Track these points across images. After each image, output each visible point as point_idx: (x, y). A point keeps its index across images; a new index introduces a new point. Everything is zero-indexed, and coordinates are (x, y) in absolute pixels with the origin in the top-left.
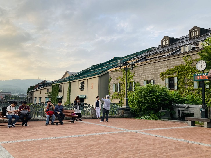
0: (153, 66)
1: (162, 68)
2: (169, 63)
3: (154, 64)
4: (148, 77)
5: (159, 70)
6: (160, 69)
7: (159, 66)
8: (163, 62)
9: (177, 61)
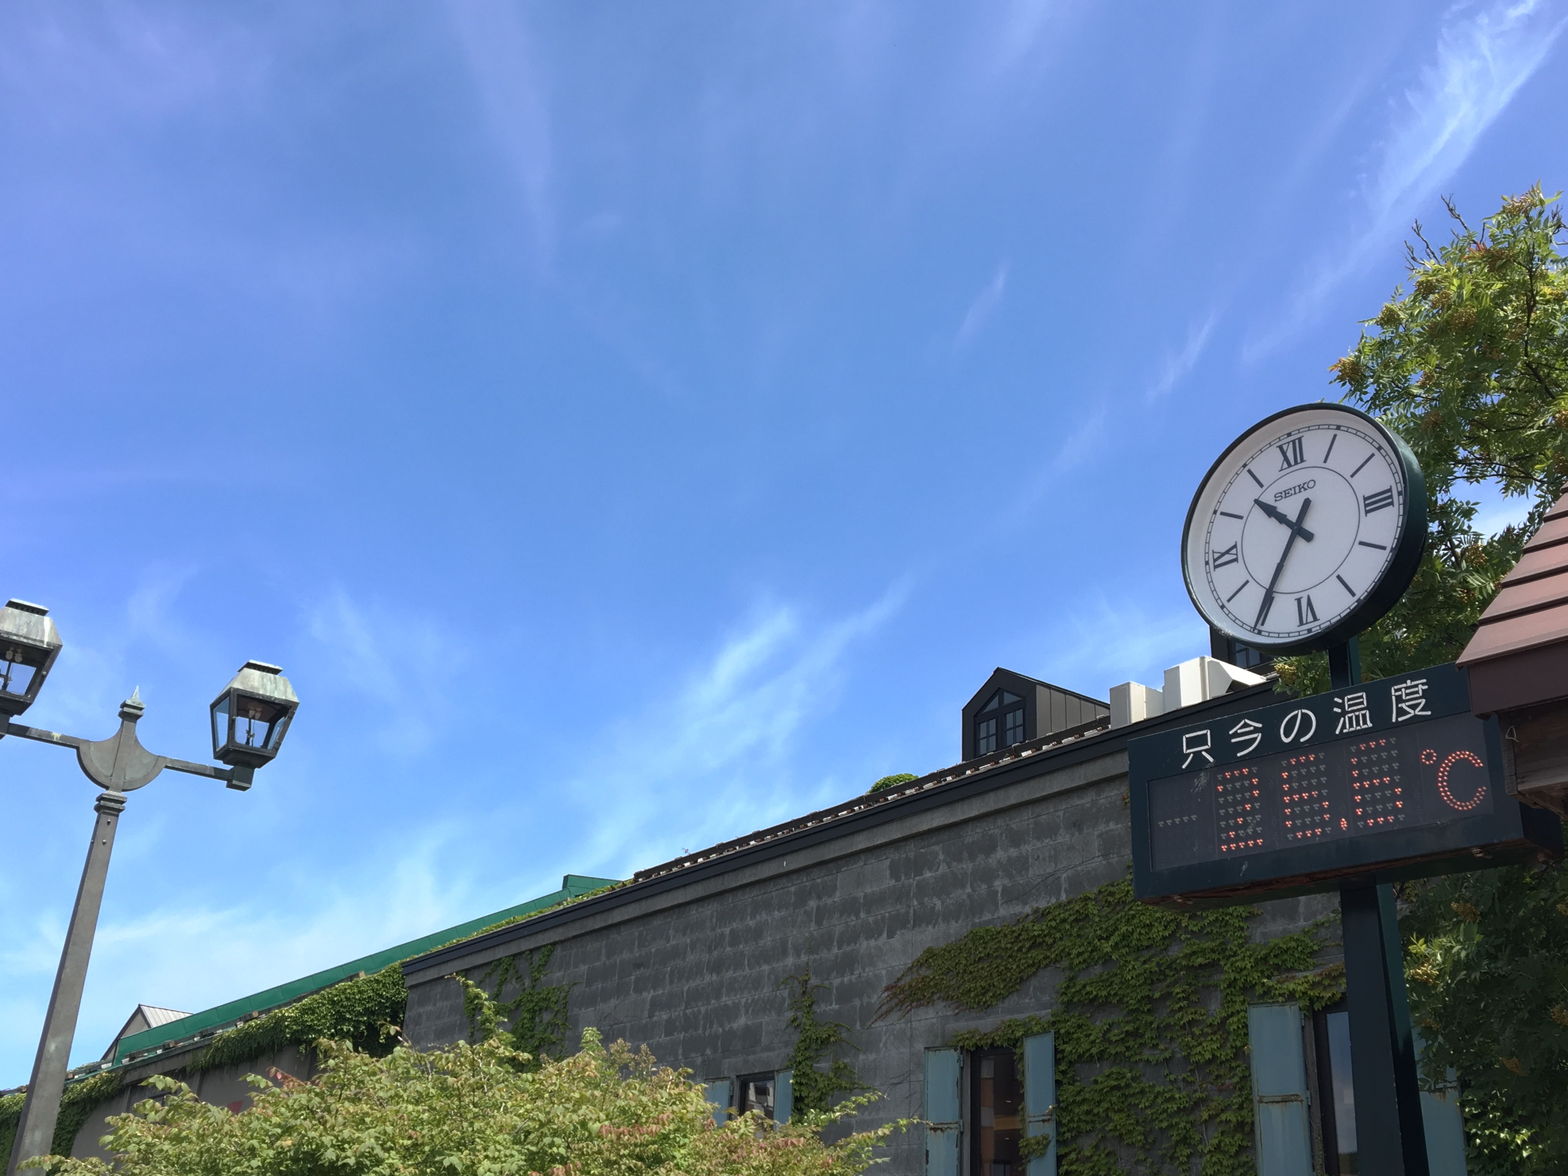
0: (813, 904)
1: (897, 924)
2: (968, 866)
3: (819, 878)
4: (751, 1035)
5: (864, 945)
6: (872, 932)
7: (871, 902)
8: (911, 851)
9: (1051, 831)
